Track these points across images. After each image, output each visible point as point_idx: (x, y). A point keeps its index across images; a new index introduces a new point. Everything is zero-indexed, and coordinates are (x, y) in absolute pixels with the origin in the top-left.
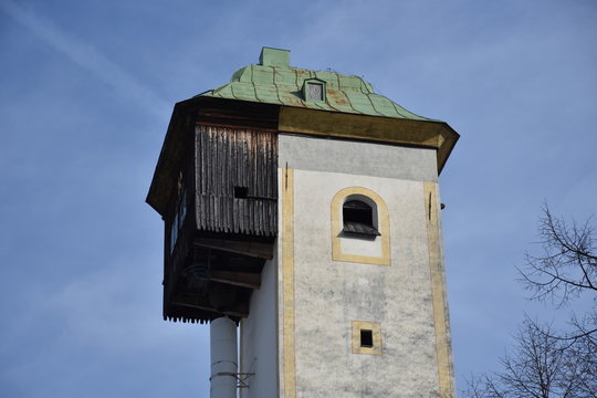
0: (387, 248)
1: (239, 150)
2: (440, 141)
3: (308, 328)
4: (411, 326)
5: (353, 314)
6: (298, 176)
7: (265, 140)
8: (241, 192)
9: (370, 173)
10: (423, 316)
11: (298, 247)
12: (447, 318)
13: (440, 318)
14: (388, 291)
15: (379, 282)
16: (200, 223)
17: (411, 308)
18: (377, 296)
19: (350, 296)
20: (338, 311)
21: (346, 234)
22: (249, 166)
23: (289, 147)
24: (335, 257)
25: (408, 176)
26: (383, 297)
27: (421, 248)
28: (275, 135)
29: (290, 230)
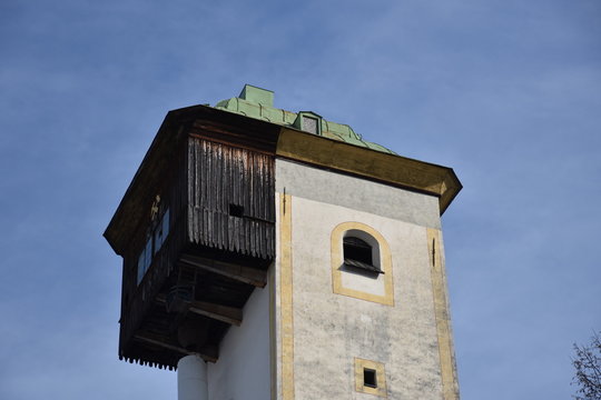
0: (390, 288)
1: (234, 168)
2: (443, 189)
3: (309, 359)
4: (417, 372)
5: (355, 351)
6: (296, 202)
7: (261, 162)
8: (236, 211)
9: (371, 211)
10: (430, 363)
11: (297, 275)
12: (455, 367)
13: (447, 367)
14: (391, 332)
15: (383, 321)
16: (193, 236)
17: (417, 353)
18: (381, 335)
19: (352, 332)
20: (339, 345)
21: (347, 267)
22: (245, 186)
23: (287, 174)
24: (336, 290)
25: (410, 219)
26: (386, 337)
27: (425, 294)
28: (273, 159)
29: (288, 256)
